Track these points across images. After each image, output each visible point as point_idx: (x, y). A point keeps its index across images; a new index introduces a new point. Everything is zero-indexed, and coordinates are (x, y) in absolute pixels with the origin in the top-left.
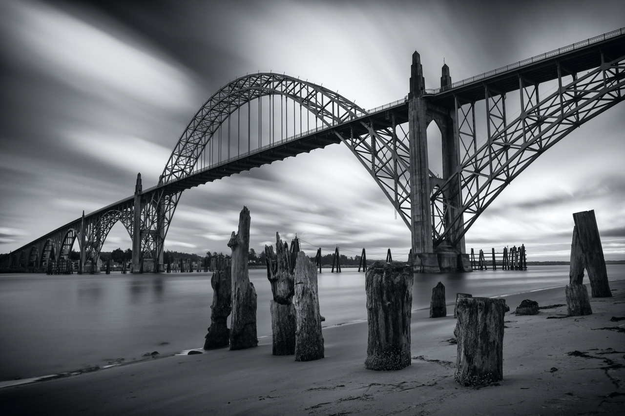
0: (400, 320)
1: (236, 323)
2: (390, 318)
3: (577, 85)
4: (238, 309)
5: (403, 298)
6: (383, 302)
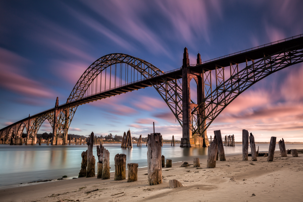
0: (122, 168)
1: (88, 169)
2: (119, 168)
3: (254, 65)
4: (89, 164)
5: (122, 163)
6: (117, 164)
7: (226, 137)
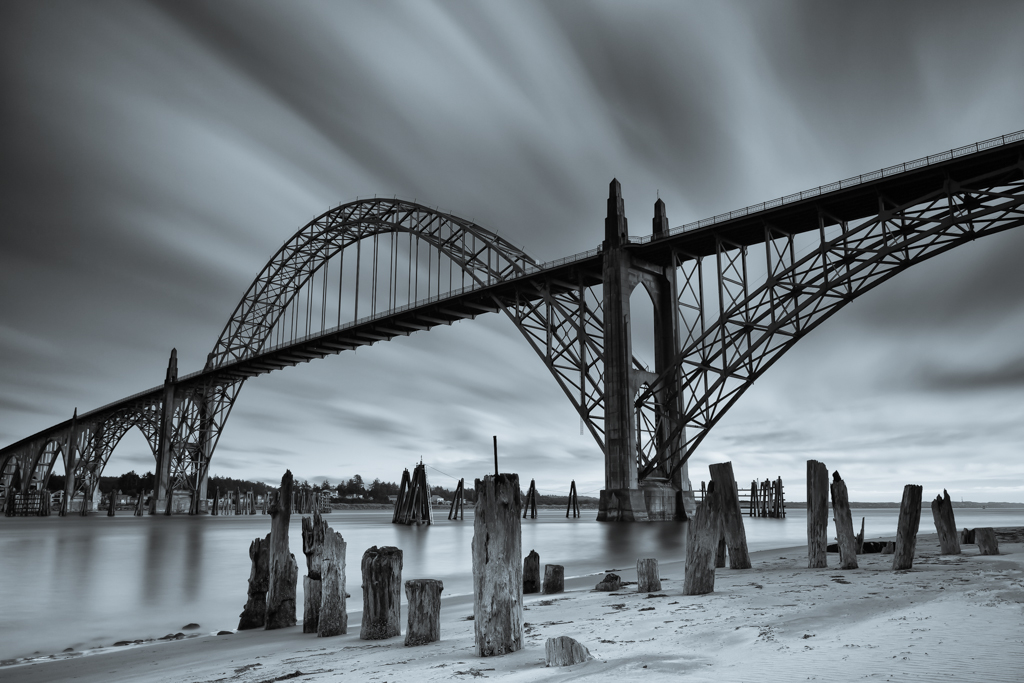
0: (387, 597)
1: (272, 600)
2: (378, 595)
3: (848, 240)
4: (275, 584)
5: (389, 578)
6: (372, 582)
7: (754, 484)
